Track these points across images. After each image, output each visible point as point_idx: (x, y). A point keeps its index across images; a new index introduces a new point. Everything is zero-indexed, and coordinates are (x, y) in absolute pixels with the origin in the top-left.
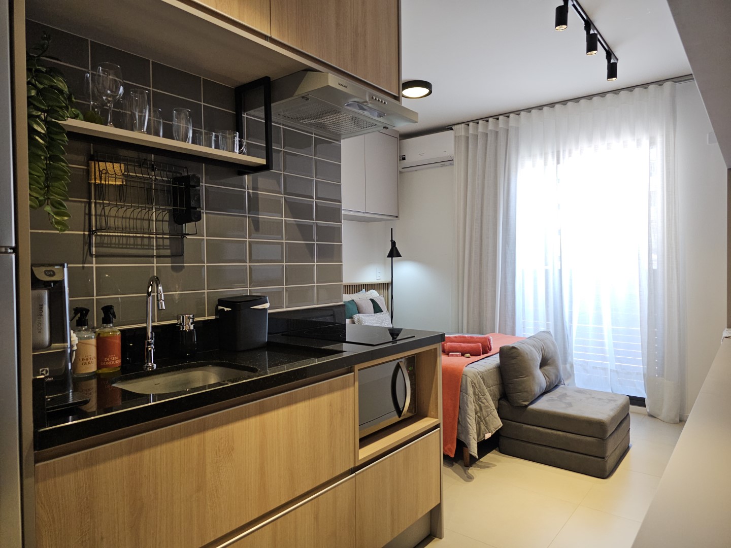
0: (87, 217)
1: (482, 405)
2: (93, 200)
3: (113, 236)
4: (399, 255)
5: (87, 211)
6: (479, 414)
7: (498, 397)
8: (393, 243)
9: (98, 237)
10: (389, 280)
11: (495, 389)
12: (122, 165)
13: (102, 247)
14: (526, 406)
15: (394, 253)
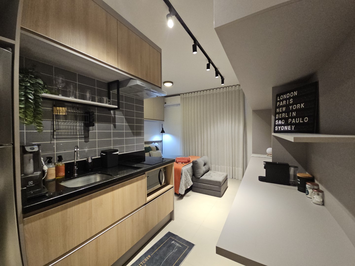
0: (52, 126)
1: (187, 178)
2: (55, 120)
3: (62, 132)
4: (164, 132)
5: (52, 124)
6: (186, 181)
7: (192, 175)
8: (163, 129)
9: (57, 133)
10: (161, 140)
11: (191, 173)
12: (66, 108)
13: (58, 135)
14: (200, 178)
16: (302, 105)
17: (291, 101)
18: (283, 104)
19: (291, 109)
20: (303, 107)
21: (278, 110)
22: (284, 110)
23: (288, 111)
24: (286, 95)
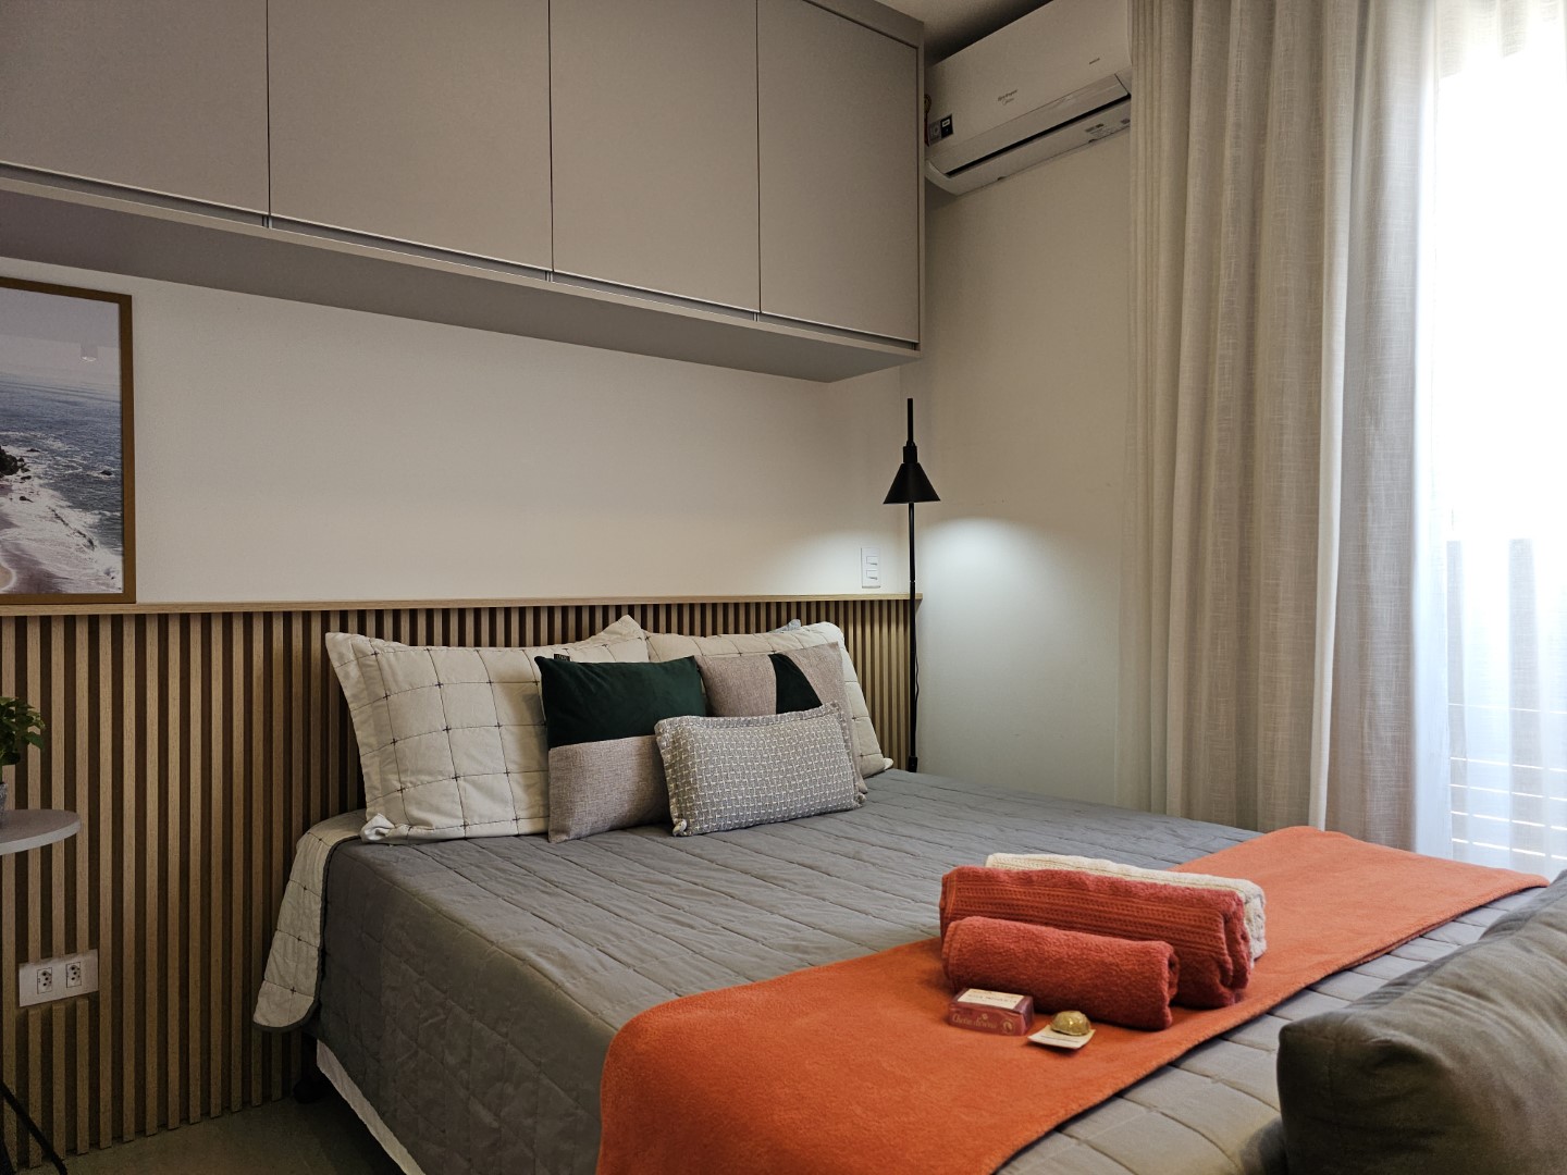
4: (928, 495)
8: (910, 451)
10: (903, 592)
15: (911, 486)
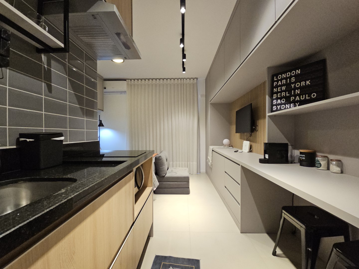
4: (103, 126)
8: (100, 121)
14: (165, 176)
15: (101, 125)
16: (308, 82)
17: (293, 79)
18: (282, 83)
19: (293, 87)
20: (309, 84)
21: (275, 90)
22: (284, 89)
23: (289, 89)
24: (285, 74)
